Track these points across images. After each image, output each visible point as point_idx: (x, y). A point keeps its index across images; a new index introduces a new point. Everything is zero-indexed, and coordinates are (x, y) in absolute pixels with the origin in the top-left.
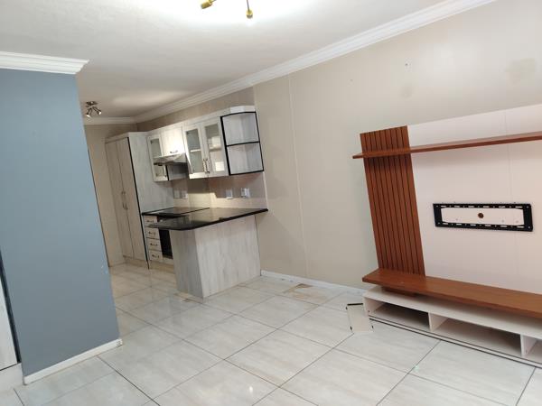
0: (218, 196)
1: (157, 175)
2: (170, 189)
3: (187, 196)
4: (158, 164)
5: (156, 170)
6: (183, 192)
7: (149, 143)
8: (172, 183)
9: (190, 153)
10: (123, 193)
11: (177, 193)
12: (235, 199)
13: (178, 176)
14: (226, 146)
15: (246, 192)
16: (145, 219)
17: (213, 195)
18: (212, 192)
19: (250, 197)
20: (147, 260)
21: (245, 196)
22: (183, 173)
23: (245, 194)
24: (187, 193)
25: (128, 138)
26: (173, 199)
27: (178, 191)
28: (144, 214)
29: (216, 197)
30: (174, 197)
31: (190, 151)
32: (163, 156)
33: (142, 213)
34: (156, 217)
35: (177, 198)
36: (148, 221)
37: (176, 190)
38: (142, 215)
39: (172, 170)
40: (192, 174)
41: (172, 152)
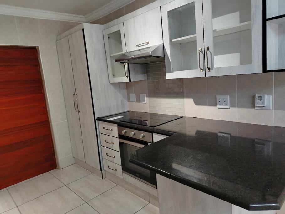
0: (197, 103)
1: (115, 76)
3: (147, 100)
4: (121, 60)
6: (141, 95)
7: (106, 37)
9: (172, 44)
10: (75, 94)
11: (133, 96)
12: (233, 109)
14: (265, 20)
15: (268, 100)
16: (101, 125)
17: (188, 101)
19: (271, 109)
20: (101, 170)
21: (263, 106)
22: (145, 74)
23: (263, 103)
24: (147, 97)
25: (83, 29)
26: (128, 102)
27: (135, 94)
28: (99, 119)
29: (194, 104)
30: (129, 100)
31: (171, 41)
32: (124, 51)
33: (97, 118)
34: (116, 125)
35: (133, 102)
36: (104, 128)
37: (133, 93)
38: (97, 120)
39: (134, 70)
40: (173, 72)
41: (139, 45)
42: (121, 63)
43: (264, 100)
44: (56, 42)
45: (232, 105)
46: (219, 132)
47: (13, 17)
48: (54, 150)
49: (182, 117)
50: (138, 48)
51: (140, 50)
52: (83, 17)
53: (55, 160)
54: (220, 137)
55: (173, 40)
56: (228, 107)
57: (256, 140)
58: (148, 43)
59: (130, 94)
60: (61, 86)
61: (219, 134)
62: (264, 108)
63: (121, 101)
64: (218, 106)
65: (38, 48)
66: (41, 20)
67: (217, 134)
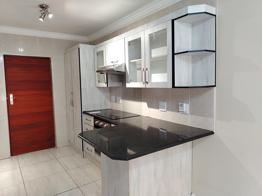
0: (149, 106)
1: (99, 82)
2: (109, 94)
3: (121, 101)
5: (99, 77)
6: (118, 97)
7: (96, 54)
8: (110, 90)
9: (130, 63)
11: (113, 98)
12: (169, 112)
13: (116, 84)
14: (173, 54)
15: (186, 107)
16: (85, 116)
17: (144, 105)
18: (144, 101)
19: (188, 114)
20: (83, 151)
21: (182, 111)
22: (120, 82)
23: (183, 109)
24: (121, 99)
25: (79, 48)
26: (110, 102)
27: (114, 97)
28: (85, 113)
29: (147, 107)
30: (110, 101)
31: (130, 61)
32: (105, 65)
33: (84, 111)
34: (93, 117)
35: (113, 102)
36: (87, 119)
37: (113, 95)
38: (83, 113)
39: (112, 79)
40: (129, 83)
41: (113, 62)
42: (101, 73)
43: (183, 107)
44: (64, 54)
45: (168, 109)
46: (161, 129)
47: (36, 37)
48: (54, 133)
49: (140, 116)
50: (113, 64)
51: (113, 65)
52: (86, 37)
53: (54, 141)
54: (161, 132)
55: (131, 61)
56: (165, 110)
57: (180, 136)
58: (117, 61)
59: (112, 96)
60: (65, 86)
61: (160, 130)
62: (184, 113)
63: (105, 101)
64: (160, 109)
65: (51, 59)
66: (55, 40)
67: (159, 129)
